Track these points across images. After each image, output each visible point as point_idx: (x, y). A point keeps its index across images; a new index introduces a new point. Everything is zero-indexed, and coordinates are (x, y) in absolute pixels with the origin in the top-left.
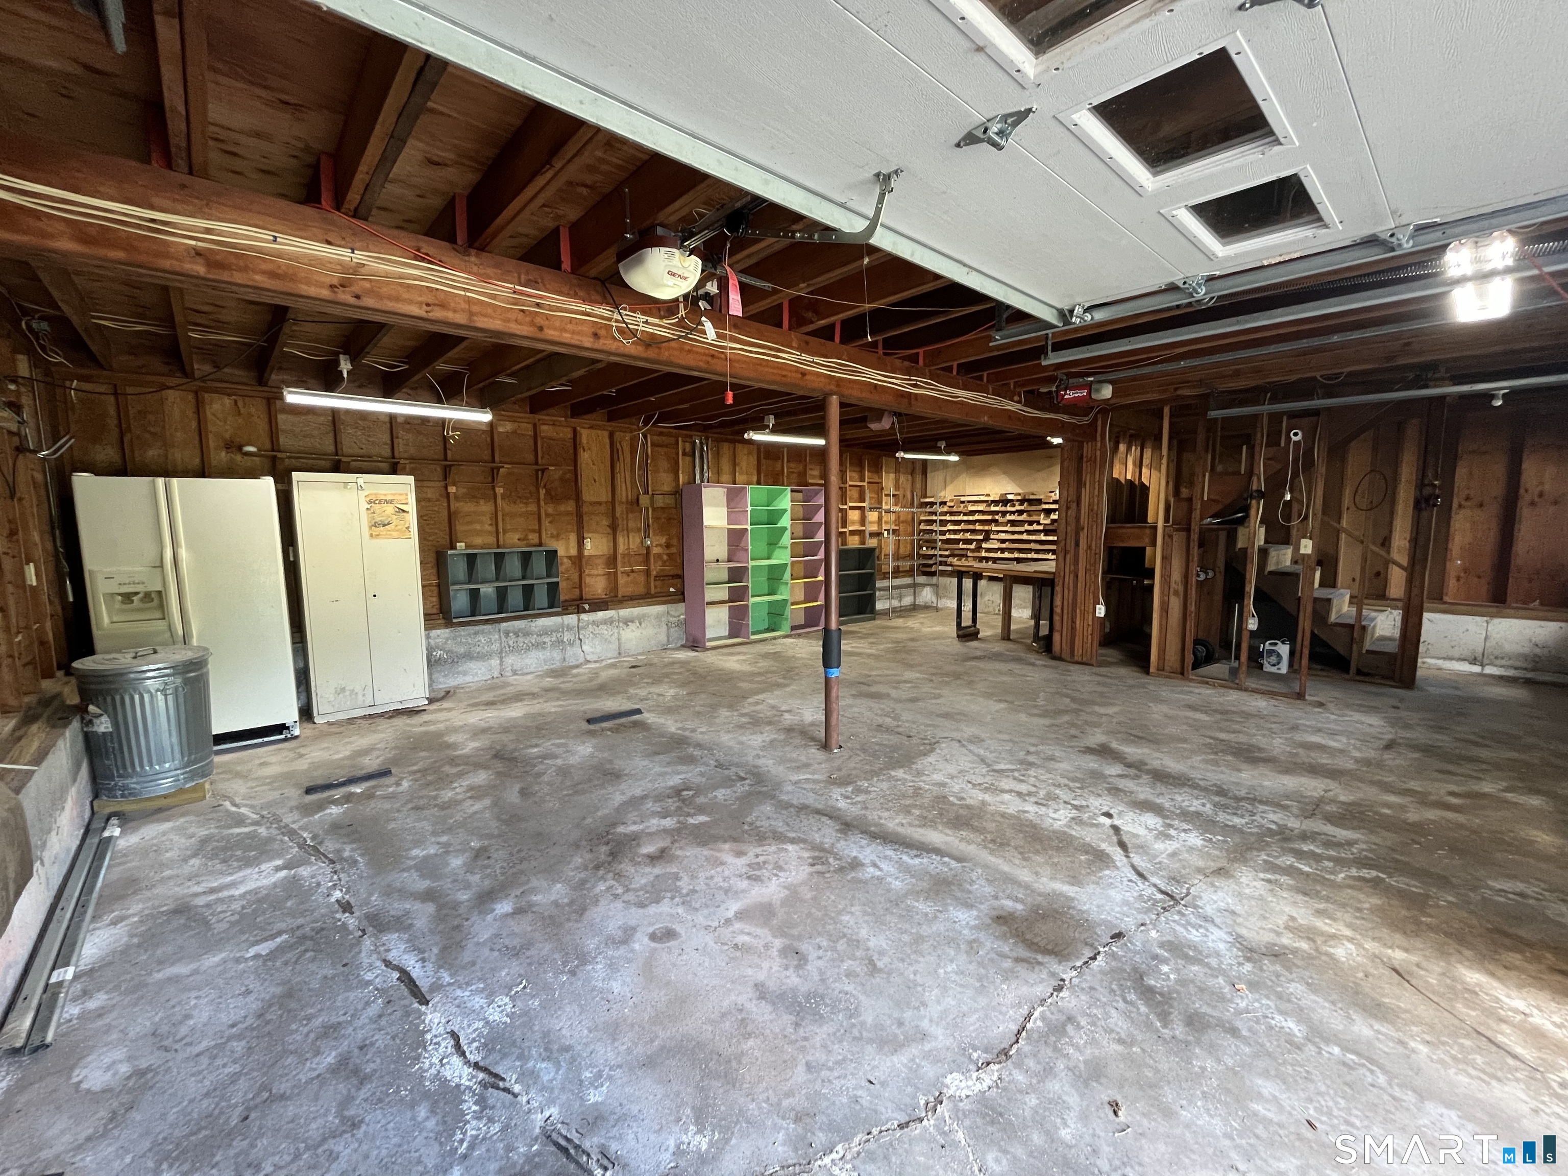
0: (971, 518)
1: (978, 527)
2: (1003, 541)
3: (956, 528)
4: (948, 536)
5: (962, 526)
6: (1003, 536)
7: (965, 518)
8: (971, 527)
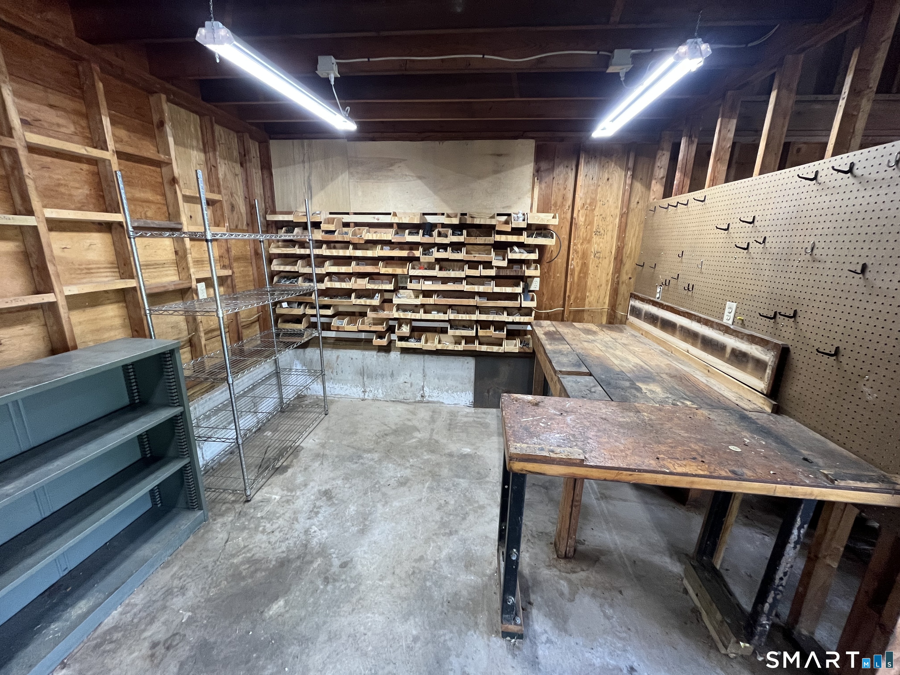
0: (369, 253)
1: (383, 269)
2: (427, 294)
3: (343, 269)
4: (327, 284)
5: (353, 268)
6: (428, 286)
7: (359, 253)
8: (369, 269)
